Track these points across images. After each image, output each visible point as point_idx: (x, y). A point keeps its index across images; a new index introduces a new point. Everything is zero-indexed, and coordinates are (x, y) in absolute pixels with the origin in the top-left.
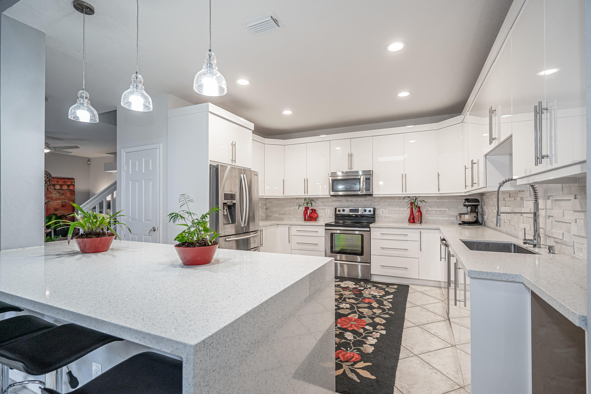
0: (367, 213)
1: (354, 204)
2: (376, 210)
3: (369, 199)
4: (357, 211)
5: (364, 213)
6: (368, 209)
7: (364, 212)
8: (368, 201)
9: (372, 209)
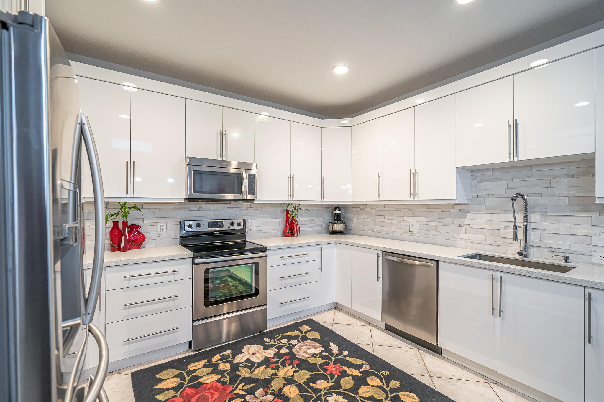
0: (236, 227)
1: (211, 213)
2: (246, 223)
3: (235, 206)
4: (220, 225)
5: (232, 228)
6: (236, 222)
7: (230, 226)
8: (233, 209)
9: (241, 222)
